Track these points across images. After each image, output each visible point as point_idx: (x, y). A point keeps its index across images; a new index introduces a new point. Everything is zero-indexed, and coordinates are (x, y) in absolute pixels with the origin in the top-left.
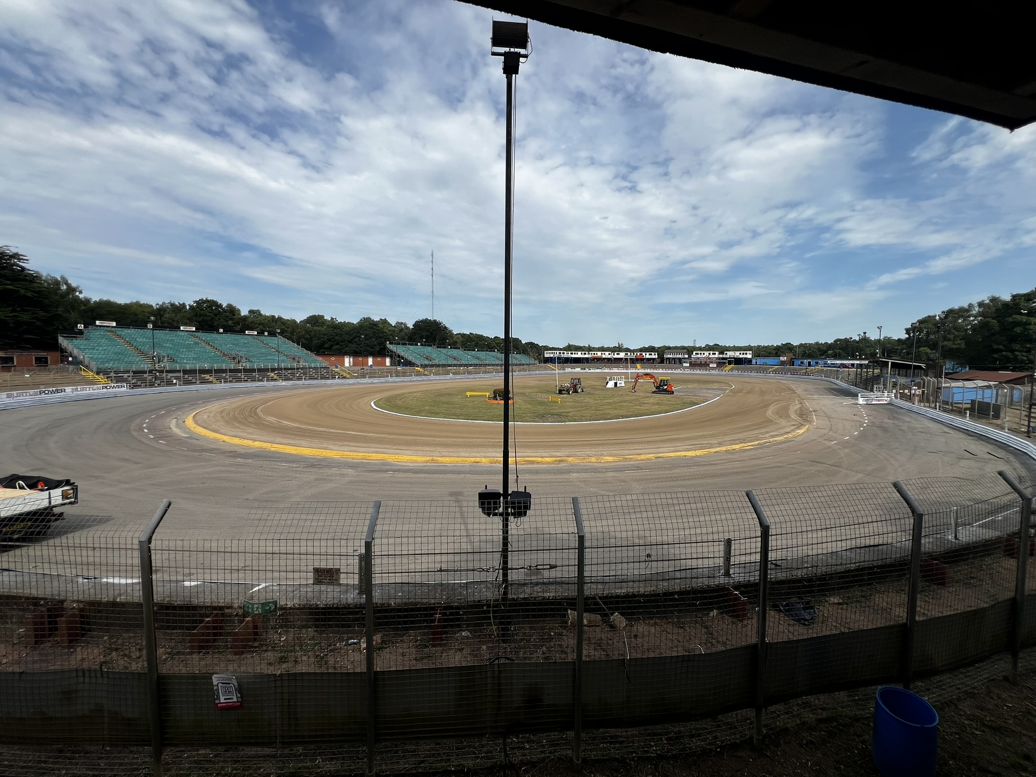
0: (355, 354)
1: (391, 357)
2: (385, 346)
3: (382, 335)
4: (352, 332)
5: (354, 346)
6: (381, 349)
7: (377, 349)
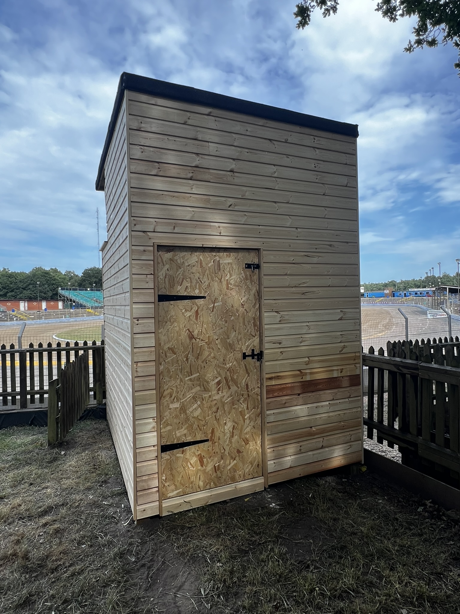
0: (30, 299)
1: (63, 301)
2: (57, 291)
3: (54, 282)
4: (26, 280)
5: (29, 292)
6: (54, 294)
7: (50, 294)
